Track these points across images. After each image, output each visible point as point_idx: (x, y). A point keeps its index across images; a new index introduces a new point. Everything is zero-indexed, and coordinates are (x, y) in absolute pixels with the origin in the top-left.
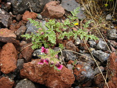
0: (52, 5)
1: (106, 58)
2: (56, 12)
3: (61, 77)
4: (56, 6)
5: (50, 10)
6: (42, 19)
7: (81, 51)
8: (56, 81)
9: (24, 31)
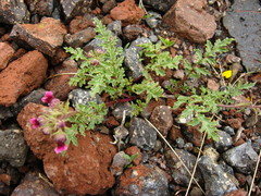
0: (192, 7)
1: (221, 190)
2: (191, 28)
3: (66, 167)
4: (200, 12)
5: (179, 18)
6: (154, 30)
7: (180, 141)
8: (56, 168)
9: (85, 41)
